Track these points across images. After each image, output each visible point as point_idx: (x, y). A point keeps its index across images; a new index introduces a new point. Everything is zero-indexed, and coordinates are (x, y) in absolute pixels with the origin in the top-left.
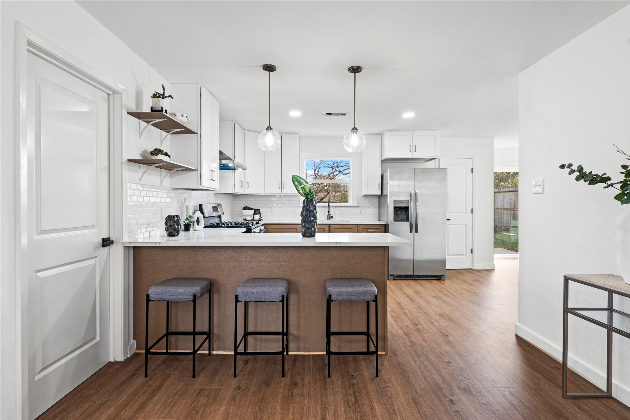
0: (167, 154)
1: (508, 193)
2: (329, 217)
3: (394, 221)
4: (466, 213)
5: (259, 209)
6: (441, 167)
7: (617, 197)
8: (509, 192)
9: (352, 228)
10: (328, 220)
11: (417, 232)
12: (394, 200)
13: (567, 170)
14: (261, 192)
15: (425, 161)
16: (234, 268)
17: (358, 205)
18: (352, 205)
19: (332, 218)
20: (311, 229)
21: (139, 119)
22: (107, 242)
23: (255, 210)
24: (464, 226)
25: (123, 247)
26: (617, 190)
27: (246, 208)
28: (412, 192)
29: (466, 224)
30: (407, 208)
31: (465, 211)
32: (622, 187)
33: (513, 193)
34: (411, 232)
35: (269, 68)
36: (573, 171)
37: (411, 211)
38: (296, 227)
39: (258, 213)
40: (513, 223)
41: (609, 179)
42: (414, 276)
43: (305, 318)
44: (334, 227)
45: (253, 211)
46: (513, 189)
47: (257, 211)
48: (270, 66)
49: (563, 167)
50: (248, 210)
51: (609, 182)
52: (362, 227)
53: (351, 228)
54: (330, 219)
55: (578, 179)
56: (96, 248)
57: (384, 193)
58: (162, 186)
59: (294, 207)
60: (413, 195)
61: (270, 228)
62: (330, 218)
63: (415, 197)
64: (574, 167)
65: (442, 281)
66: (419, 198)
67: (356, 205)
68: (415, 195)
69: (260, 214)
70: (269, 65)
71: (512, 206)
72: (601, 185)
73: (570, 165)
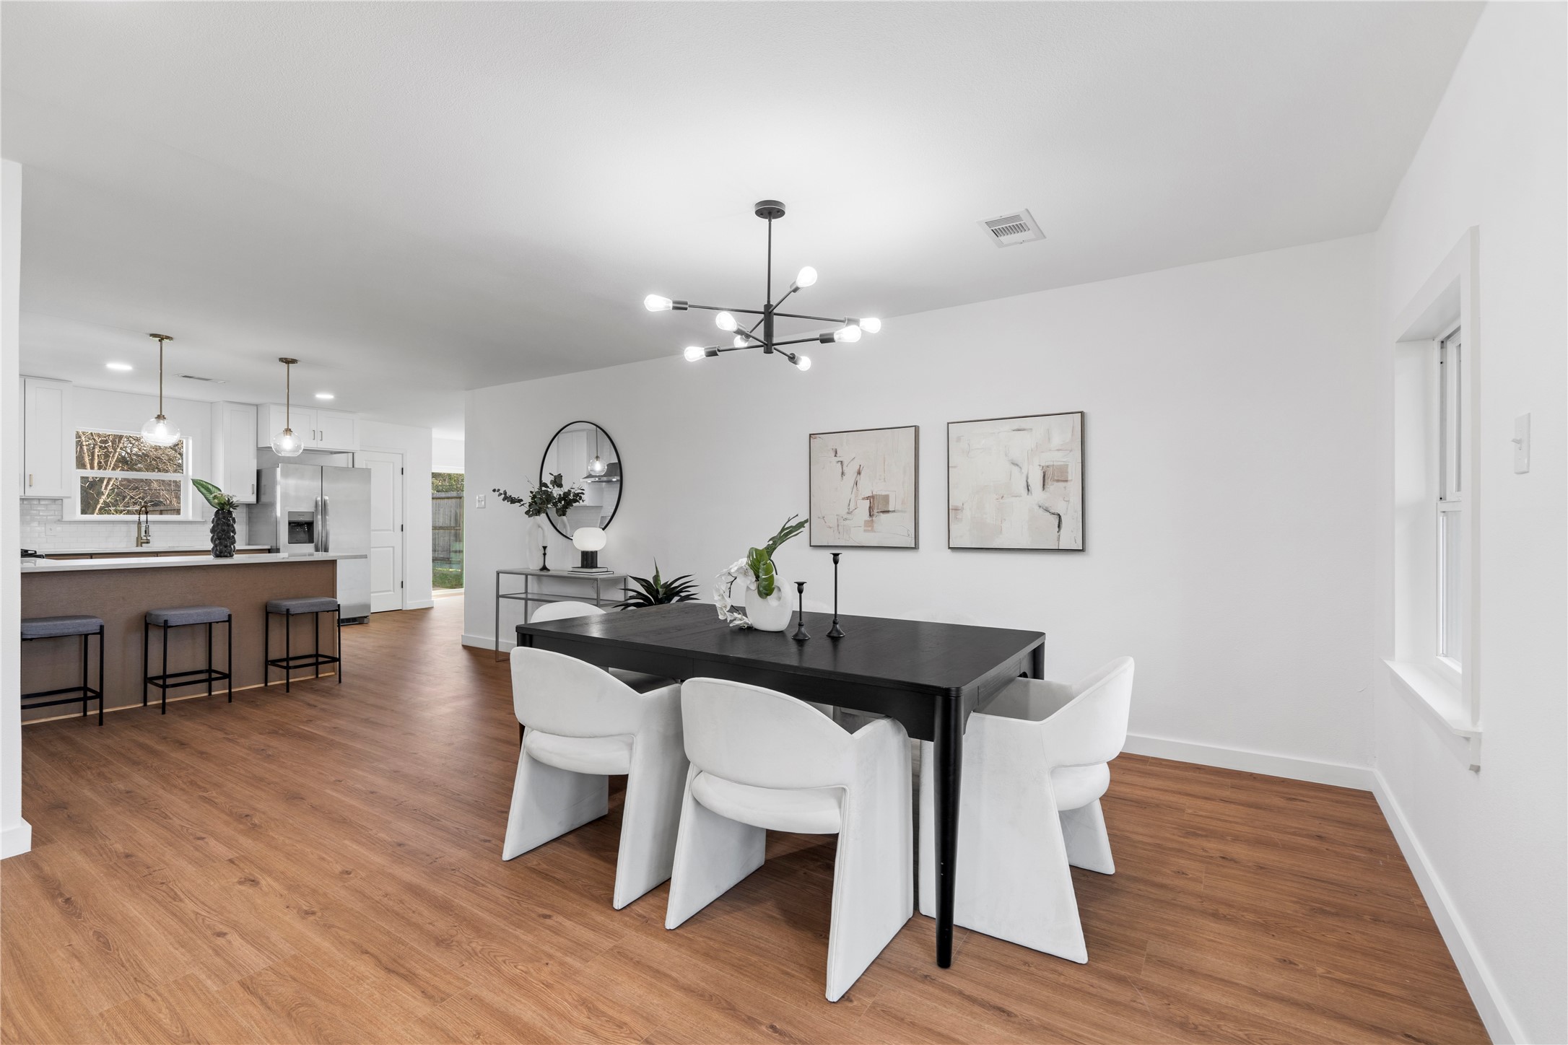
1: (446, 500)
2: (142, 541)
3: (289, 543)
4: (394, 531)
6: (356, 466)
7: (527, 513)
8: (448, 498)
10: (137, 546)
12: (289, 512)
13: (497, 493)
16: (123, 598)
18: (190, 518)
19: (148, 542)
20: (230, 547)
24: (391, 549)
26: (526, 508)
28: (319, 499)
29: (393, 547)
30: (310, 525)
31: (392, 528)
32: (529, 506)
33: (454, 500)
36: (501, 494)
37: (318, 527)
40: (456, 546)
41: (522, 500)
46: (454, 494)
49: (494, 491)
51: (522, 503)
54: (143, 545)
55: (504, 500)
57: (264, 499)
60: (320, 503)
62: (142, 543)
63: (323, 508)
64: (502, 491)
66: (329, 507)
67: (199, 519)
68: (324, 504)
71: (452, 523)
72: (518, 504)
73: (499, 490)
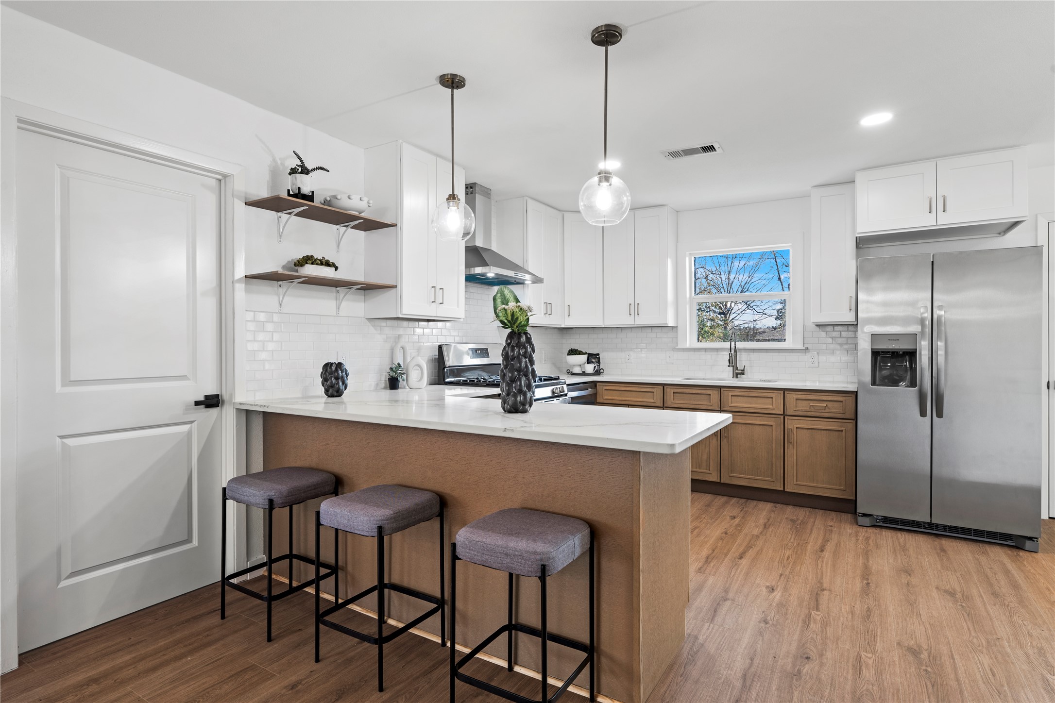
0: (328, 264)
2: (737, 371)
3: (873, 384)
5: (598, 354)
9: (772, 398)
10: (733, 377)
11: (940, 415)
12: (873, 335)
14: (597, 322)
15: (1000, 234)
17: (806, 346)
18: (787, 346)
19: (743, 374)
21: (278, 212)
22: (212, 402)
23: (590, 356)
25: (235, 409)
27: (573, 352)
28: (928, 315)
30: (911, 355)
34: (923, 414)
35: (453, 82)
38: (653, 390)
39: (594, 361)
42: (931, 525)
43: (476, 579)
44: (730, 394)
45: (585, 357)
47: (593, 358)
48: (449, 77)
50: (575, 355)
52: (795, 397)
53: (770, 398)
54: (739, 376)
56: (187, 409)
58: (339, 315)
59: (666, 351)
60: (928, 322)
61: (605, 390)
62: (738, 374)
63: (934, 327)
65: (1021, 553)
66: (947, 329)
67: (800, 347)
68: (936, 322)
69: (599, 362)
70: (448, 74)
